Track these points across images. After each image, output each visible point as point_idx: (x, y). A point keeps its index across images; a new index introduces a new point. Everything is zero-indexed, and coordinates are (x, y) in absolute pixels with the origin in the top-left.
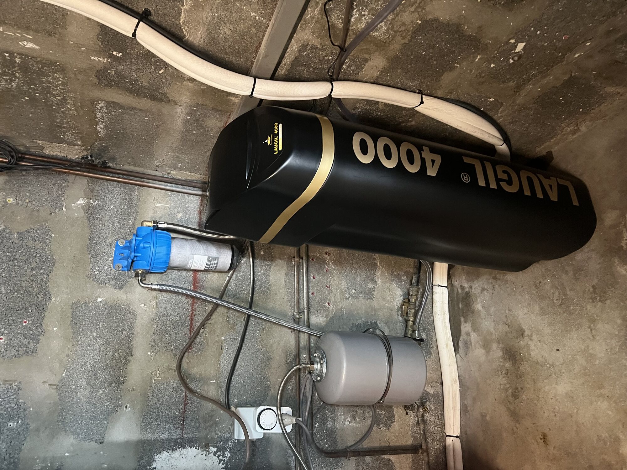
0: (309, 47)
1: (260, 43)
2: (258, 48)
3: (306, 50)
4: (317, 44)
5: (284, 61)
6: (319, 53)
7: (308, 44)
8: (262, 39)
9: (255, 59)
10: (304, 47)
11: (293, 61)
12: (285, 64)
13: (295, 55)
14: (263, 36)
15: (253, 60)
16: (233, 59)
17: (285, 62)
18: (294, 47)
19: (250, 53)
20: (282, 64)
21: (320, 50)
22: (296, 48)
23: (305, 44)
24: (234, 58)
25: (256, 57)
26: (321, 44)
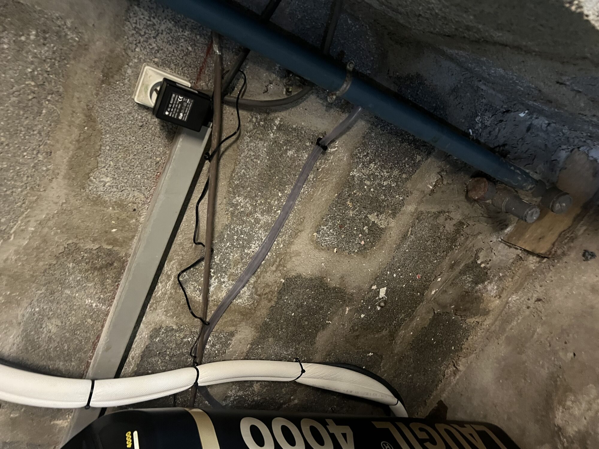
0: (163, 330)
1: (98, 337)
2: (95, 345)
3: (159, 335)
4: (172, 325)
5: (132, 354)
6: (175, 336)
7: (161, 327)
8: (102, 330)
9: (91, 359)
10: (156, 332)
11: (144, 352)
12: (133, 358)
13: (145, 343)
14: (103, 326)
15: (89, 361)
16: (60, 365)
17: (134, 355)
18: (144, 332)
19: (85, 352)
20: (130, 358)
21: (176, 331)
22: (146, 334)
23: (158, 327)
24: (61, 363)
25: (93, 356)
26: (177, 324)
